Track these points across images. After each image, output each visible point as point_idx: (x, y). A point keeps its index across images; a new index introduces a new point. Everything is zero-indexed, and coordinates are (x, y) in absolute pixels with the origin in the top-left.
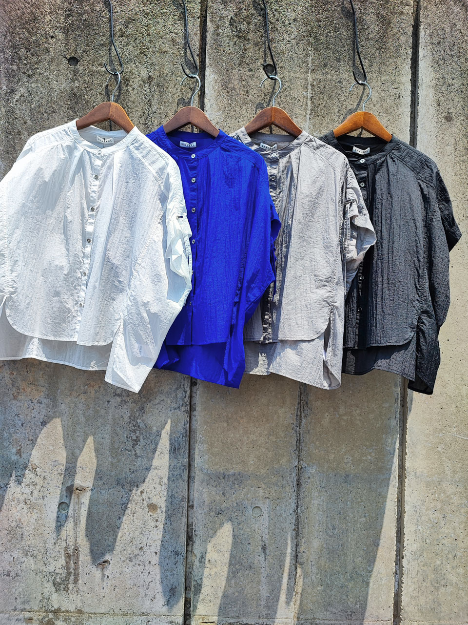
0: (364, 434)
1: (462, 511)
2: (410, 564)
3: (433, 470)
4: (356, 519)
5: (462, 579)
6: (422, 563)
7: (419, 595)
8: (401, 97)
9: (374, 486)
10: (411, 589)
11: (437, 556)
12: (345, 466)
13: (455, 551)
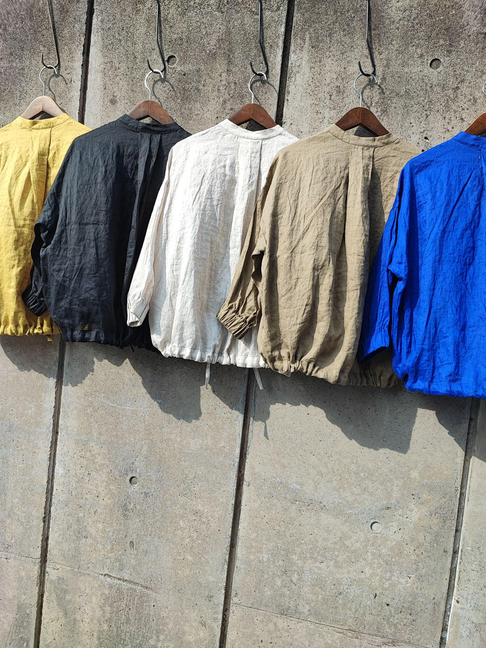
0: (27, 391)
1: (104, 471)
2: (57, 512)
3: (82, 430)
4: (16, 464)
5: (100, 534)
6: (67, 513)
7: (64, 541)
8: (73, 81)
9: (32, 438)
10: (57, 535)
11: (80, 509)
12: (10, 417)
13: (96, 508)
